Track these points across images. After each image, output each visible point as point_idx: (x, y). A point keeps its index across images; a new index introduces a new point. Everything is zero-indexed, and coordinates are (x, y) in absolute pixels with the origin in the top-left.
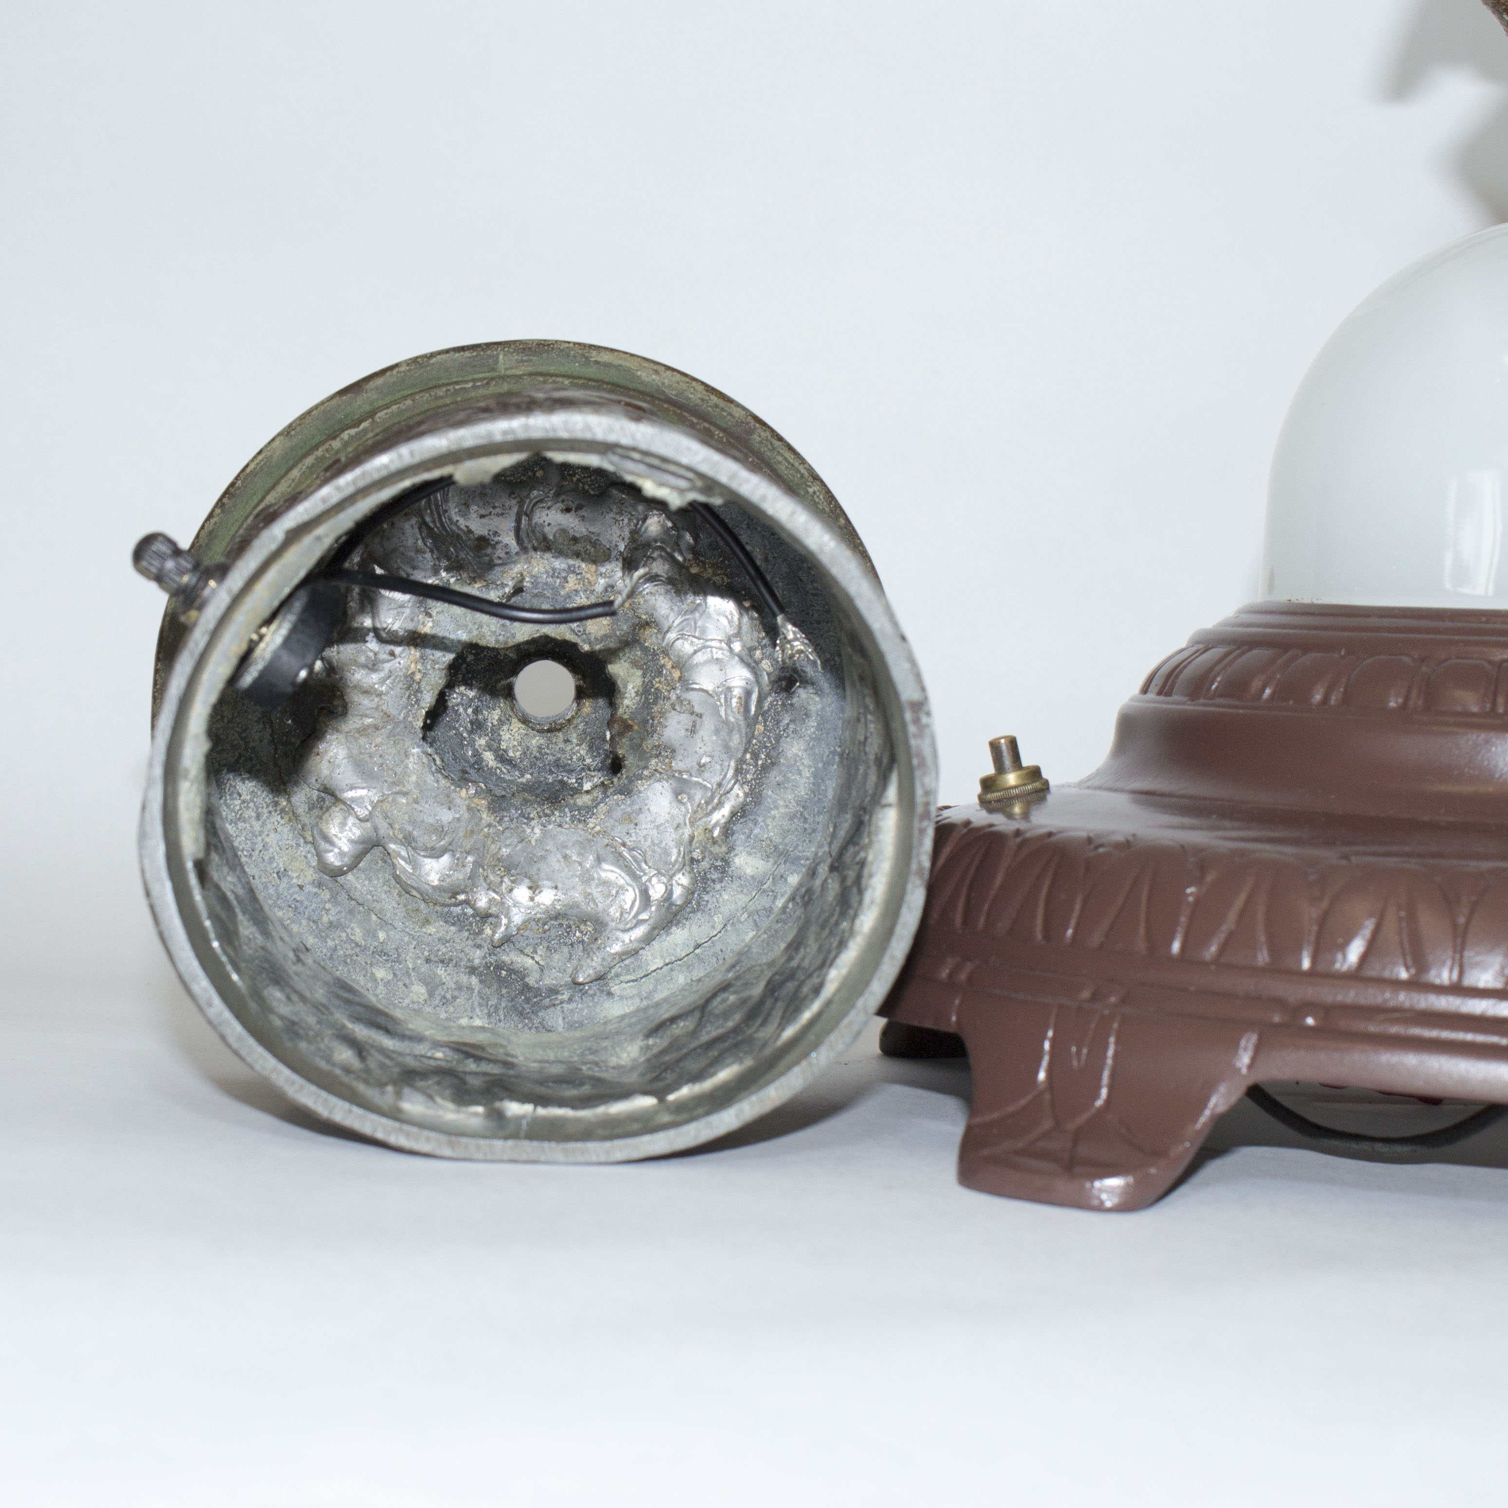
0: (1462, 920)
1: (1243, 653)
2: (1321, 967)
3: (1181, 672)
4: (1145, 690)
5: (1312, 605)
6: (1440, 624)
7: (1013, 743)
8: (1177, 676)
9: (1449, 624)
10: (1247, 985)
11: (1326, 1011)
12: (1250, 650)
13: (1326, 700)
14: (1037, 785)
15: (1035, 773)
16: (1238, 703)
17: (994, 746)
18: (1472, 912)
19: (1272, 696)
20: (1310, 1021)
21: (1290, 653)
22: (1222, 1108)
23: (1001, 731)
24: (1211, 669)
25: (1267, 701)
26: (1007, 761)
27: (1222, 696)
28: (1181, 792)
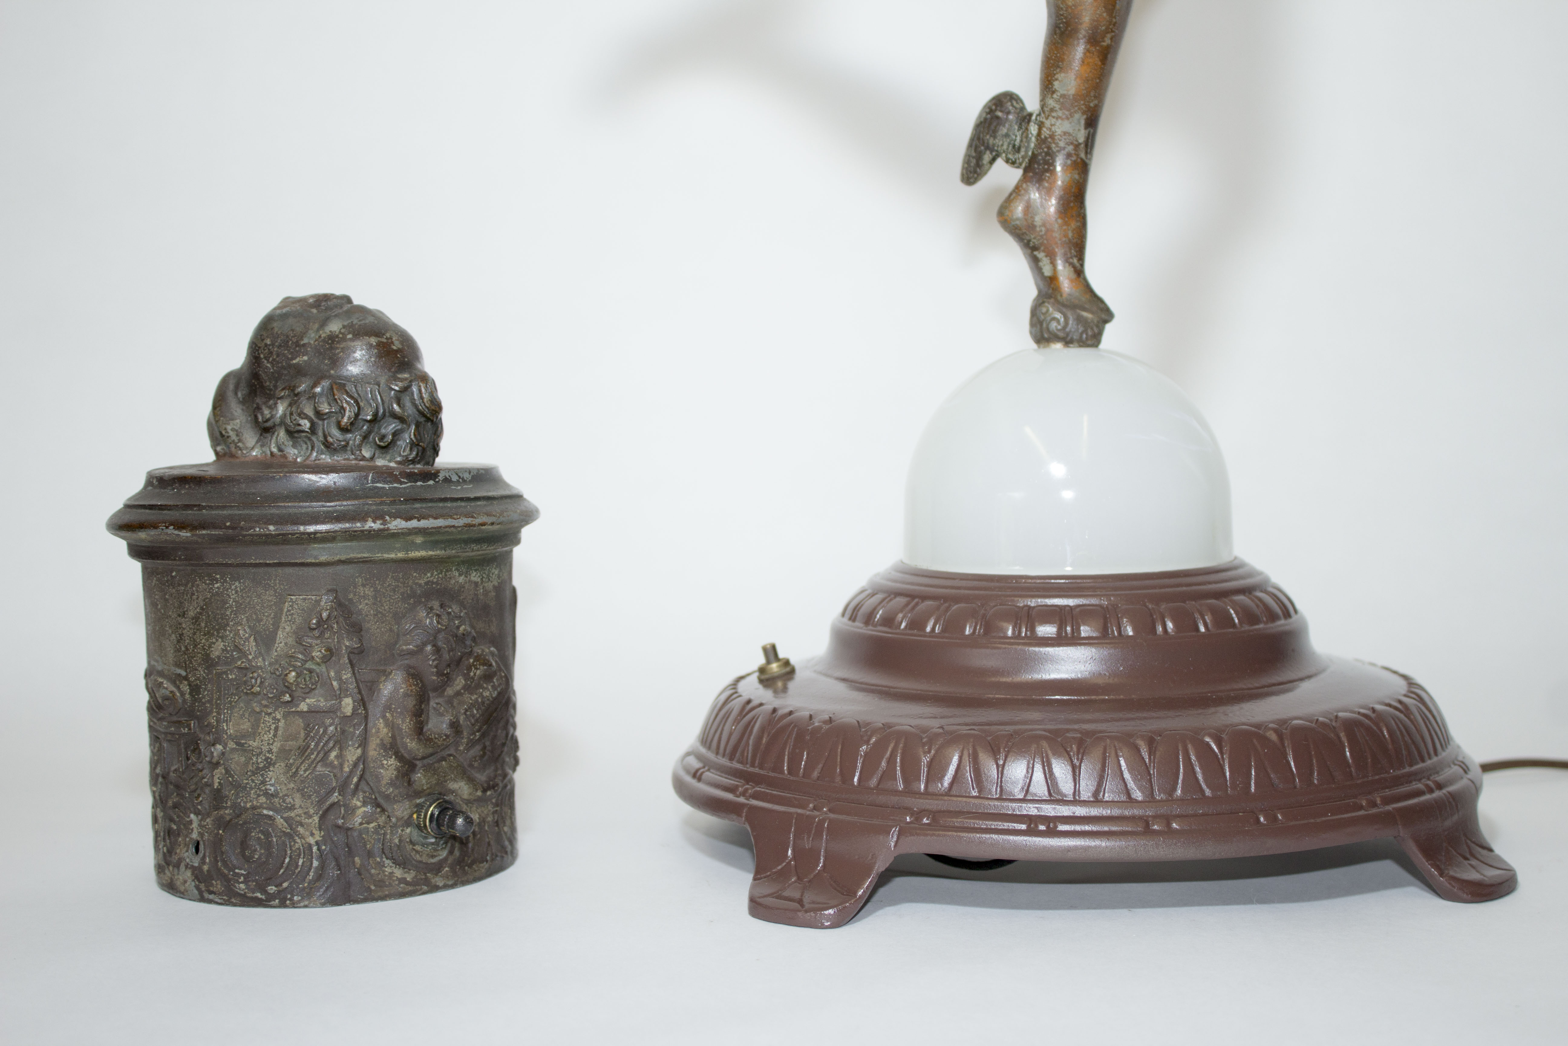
0: (1001, 762)
1: (891, 600)
2: (930, 789)
3: (862, 605)
4: (843, 615)
5: (927, 571)
6: (992, 584)
7: (774, 647)
8: (858, 610)
9: (997, 584)
10: (895, 799)
11: (935, 815)
12: (895, 597)
13: (933, 629)
14: (788, 669)
15: (787, 663)
16: (889, 630)
17: (765, 650)
18: (1006, 757)
19: (906, 627)
20: (925, 821)
21: (916, 600)
22: (882, 869)
23: (767, 641)
24: (875, 609)
25: (903, 630)
26: (772, 657)
27: (881, 625)
28: (861, 680)
